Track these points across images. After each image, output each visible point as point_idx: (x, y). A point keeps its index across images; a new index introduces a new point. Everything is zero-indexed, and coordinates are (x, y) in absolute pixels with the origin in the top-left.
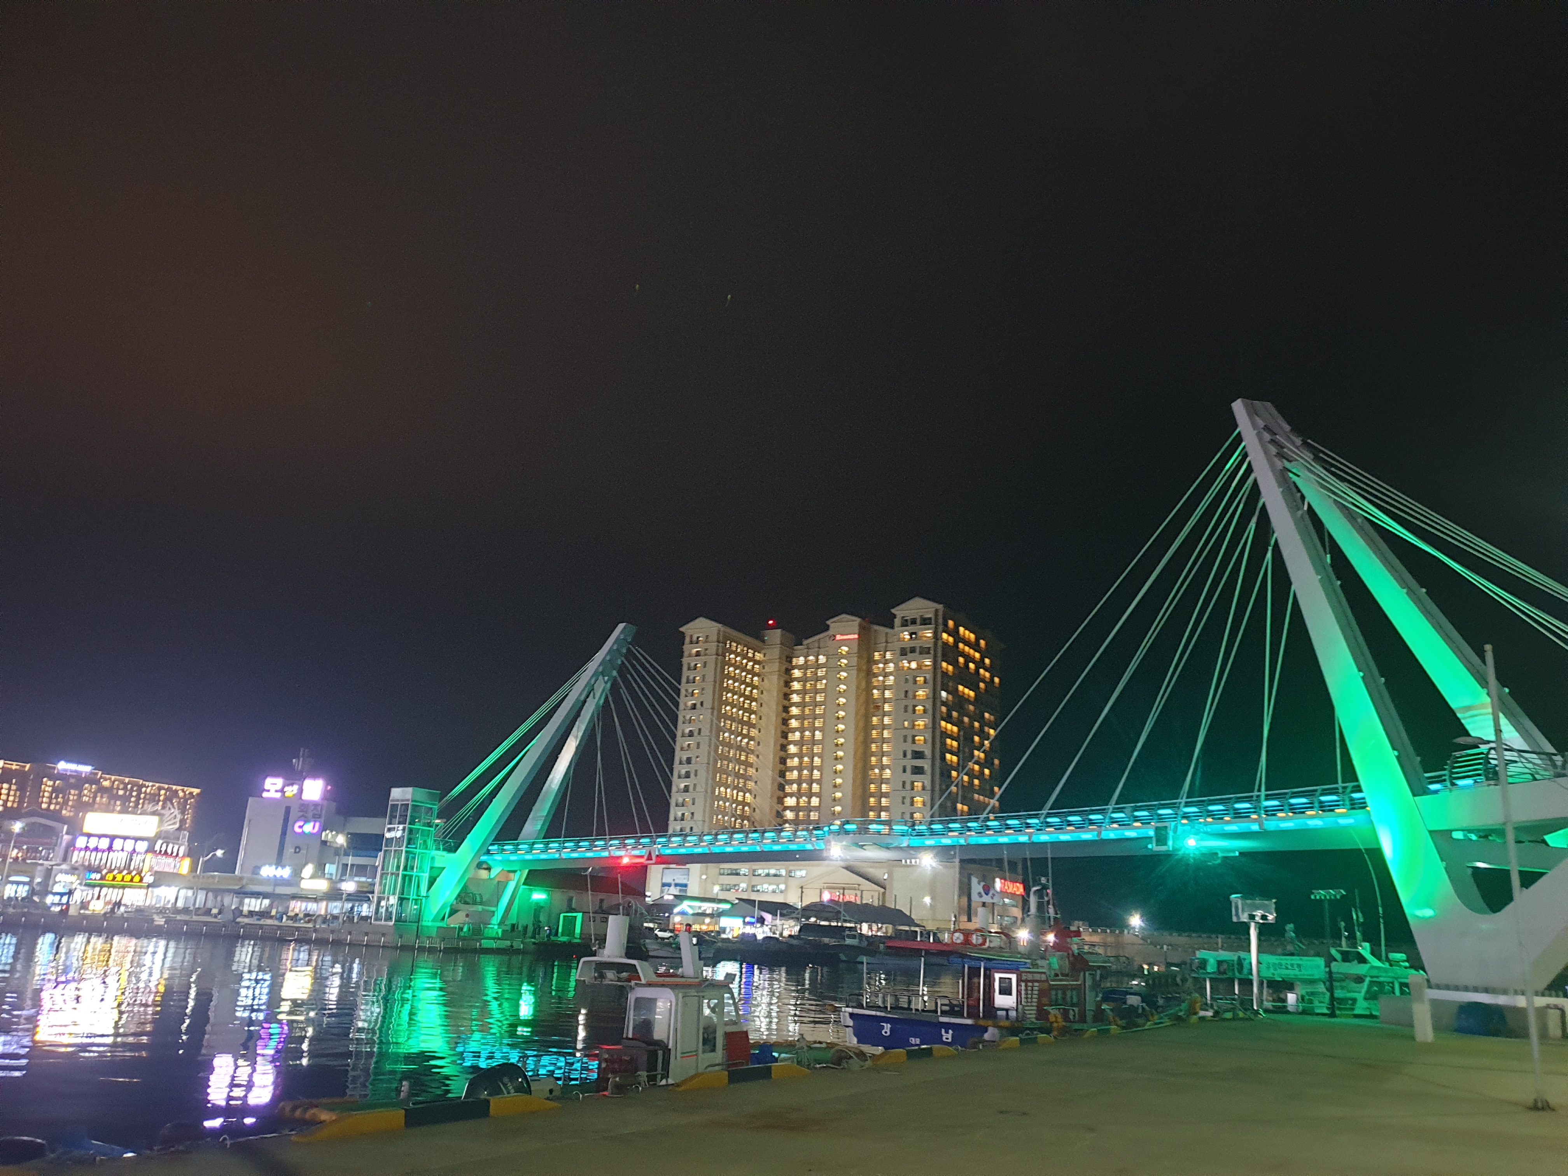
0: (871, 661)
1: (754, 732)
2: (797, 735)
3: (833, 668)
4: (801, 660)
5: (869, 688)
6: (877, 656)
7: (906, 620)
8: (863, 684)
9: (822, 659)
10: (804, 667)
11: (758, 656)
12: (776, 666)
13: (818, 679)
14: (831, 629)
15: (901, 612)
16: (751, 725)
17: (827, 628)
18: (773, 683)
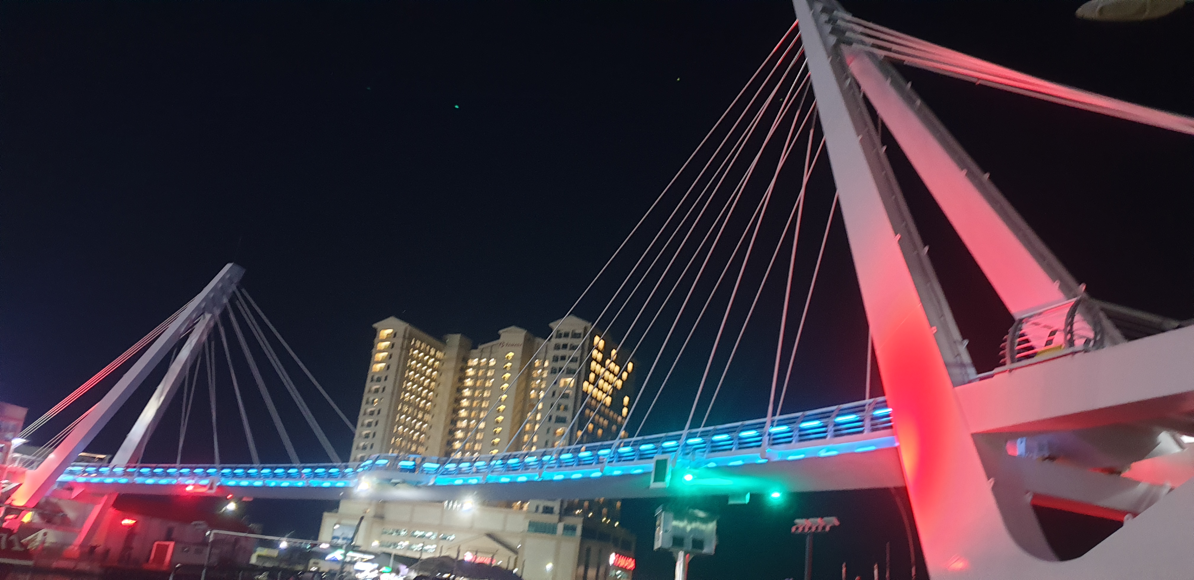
0: (531, 367)
1: (427, 417)
2: (464, 424)
3: (500, 369)
4: (475, 362)
5: (527, 389)
6: (537, 363)
7: (561, 334)
8: (523, 385)
9: (492, 362)
10: (477, 368)
11: (439, 355)
12: (452, 364)
13: (486, 378)
14: (501, 338)
15: (557, 326)
16: (425, 411)
17: (498, 337)
18: (449, 378)
